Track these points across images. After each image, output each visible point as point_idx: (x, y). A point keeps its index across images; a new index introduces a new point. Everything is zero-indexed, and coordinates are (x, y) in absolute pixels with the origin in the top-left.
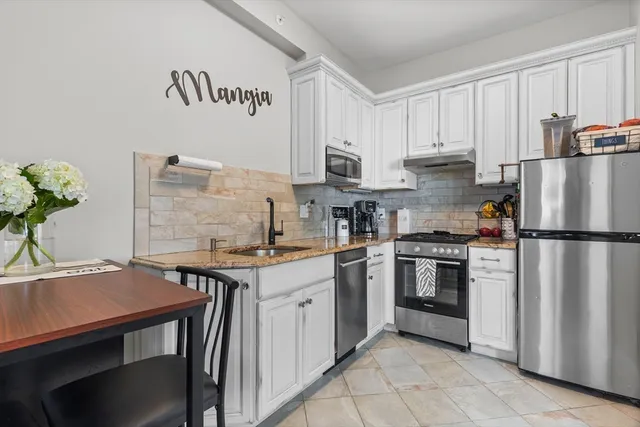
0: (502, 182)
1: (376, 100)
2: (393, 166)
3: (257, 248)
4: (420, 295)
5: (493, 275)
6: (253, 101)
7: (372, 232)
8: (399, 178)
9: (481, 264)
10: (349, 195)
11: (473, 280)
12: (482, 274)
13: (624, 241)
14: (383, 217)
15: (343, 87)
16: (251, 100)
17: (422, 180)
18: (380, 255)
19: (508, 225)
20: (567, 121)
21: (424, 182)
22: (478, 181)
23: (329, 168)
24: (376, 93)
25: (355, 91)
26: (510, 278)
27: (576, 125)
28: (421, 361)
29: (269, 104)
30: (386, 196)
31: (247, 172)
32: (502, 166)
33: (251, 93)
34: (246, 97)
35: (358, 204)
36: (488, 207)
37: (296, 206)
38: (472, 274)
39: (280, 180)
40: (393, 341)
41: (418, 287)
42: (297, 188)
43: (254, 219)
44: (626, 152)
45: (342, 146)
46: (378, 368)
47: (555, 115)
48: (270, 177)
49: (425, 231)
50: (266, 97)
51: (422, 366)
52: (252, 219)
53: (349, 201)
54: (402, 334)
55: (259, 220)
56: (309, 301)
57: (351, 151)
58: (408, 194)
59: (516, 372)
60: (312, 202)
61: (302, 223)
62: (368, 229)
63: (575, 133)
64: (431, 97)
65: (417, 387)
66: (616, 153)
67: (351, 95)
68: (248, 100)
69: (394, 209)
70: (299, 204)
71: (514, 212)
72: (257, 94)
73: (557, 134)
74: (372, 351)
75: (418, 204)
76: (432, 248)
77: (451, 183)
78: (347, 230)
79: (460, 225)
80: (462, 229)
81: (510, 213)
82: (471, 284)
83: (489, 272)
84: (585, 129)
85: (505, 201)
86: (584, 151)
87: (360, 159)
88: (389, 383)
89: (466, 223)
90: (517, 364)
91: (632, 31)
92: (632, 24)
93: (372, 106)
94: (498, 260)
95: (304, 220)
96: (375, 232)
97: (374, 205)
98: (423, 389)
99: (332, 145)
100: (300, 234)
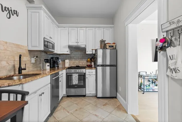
0: (92, 53)
1: (59, 26)
2: (64, 47)
3: (13, 76)
4: (74, 84)
5: (91, 76)
6: (9, 12)
7: (57, 67)
8: (66, 51)
9: (89, 74)
10: (49, 55)
11: (87, 78)
12: (89, 76)
13: (113, 66)
14: (60, 62)
15: (49, 18)
16: (8, 12)
17: (72, 52)
18: (62, 74)
19: (93, 64)
20: (104, 41)
21: (73, 52)
22: (87, 53)
23: (45, 45)
24: (59, 24)
25: (53, 21)
26: (95, 76)
27: (106, 42)
28: (75, 103)
29: (17, 16)
30: (61, 56)
31: (6, 43)
32: (92, 50)
33: (8, 8)
34: (5, 9)
35: (52, 58)
36: (89, 59)
37: (29, 58)
38: (87, 76)
39: (23, 48)
40: (66, 99)
41: (73, 82)
42: (30, 51)
43: (10, 63)
44: (113, 49)
45: (49, 39)
46: (64, 109)
47: (102, 40)
48: (18, 46)
49: (73, 66)
50: (16, 13)
51: (76, 104)
52: (8, 64)
53: (49, 57)
54: (68, 96)
55: (13, 64)
56: (43, 93)
57: (52, 40)
58: (68, 56)
59: (96, 98)
60: (37, 57)
61: (32, 65)
62: (56, 66)
63: (106, 44)
64: (75, 29)
65: (76, 110)
66: (112, 49)
67: (52, 22)
68: (6, 11)
69: (64, 60)
70: (31, 57)
71: (94, 60)
72: (11, 10)
73: (103, 44)
74: (60, 104)
75: (71, 58)
76: (76, 70)
77: (79, 53)
78: (49, 67)
79: (82, 64)
80: (82, 65)
81: (93, 61)
82: (86, 79)
83: (90, 75)
84: (107, 43)
85: (92, 58)
86: (107, 48)
87: (54, 44)
88: (68, 112)
89: (83, 63)
90: (96, 96)
91: (113, 26)
92: (113, 24)
93: (57, 27)
94: (92, 72)
95: (33, 64)
96: (58, 67)
97: (58, 58)
98: (78, 110)
99: (46, 37)
100: (31, 69)
